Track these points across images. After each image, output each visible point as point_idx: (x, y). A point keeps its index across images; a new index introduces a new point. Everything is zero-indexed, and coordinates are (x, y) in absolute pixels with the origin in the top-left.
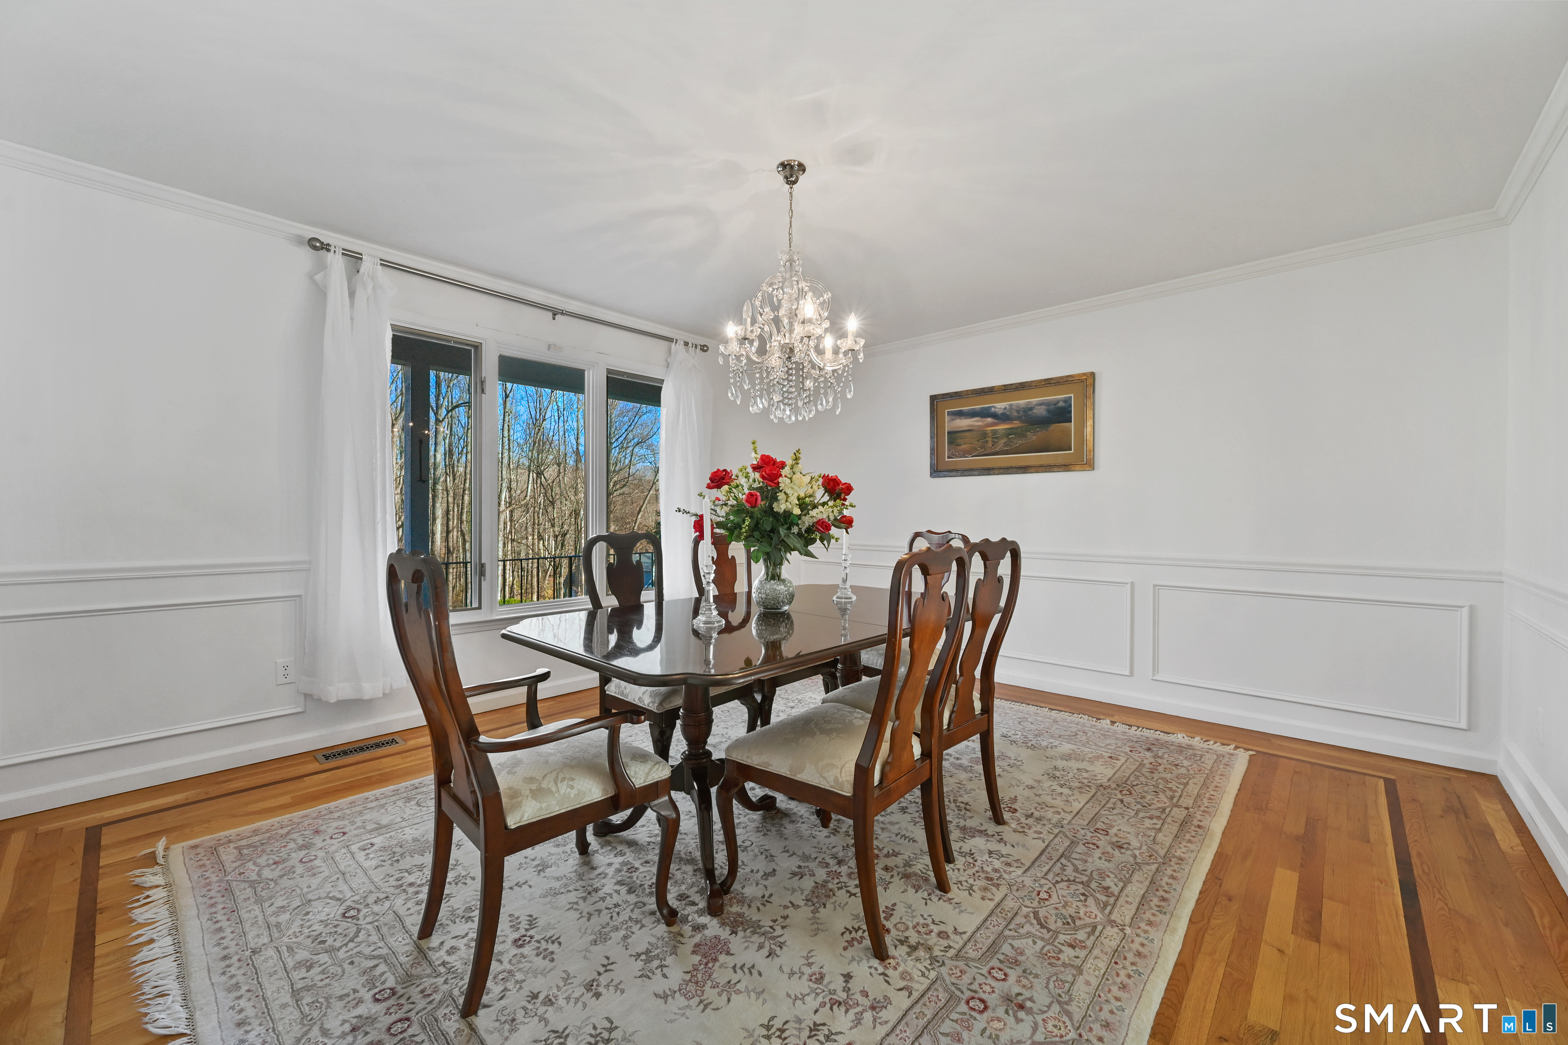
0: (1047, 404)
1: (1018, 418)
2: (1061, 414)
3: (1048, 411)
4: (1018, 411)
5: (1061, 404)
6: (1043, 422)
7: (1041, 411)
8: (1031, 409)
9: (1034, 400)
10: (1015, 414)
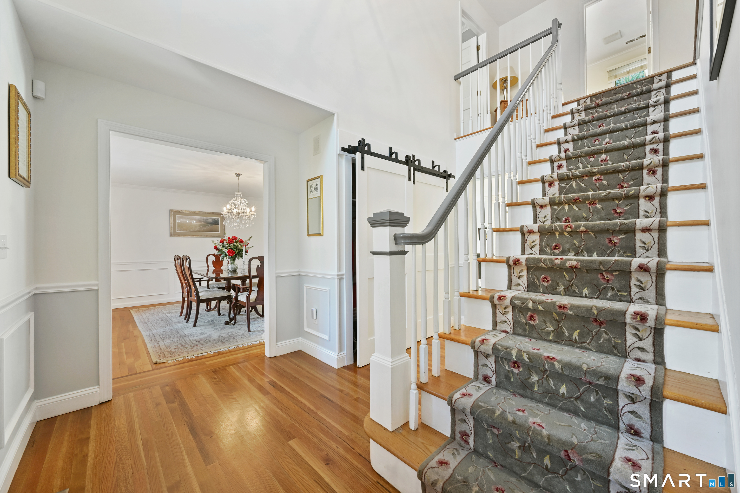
0: (213, 219)
1: (203, 222)
2: (216, 222)
3: (213, 221)
4: (203, 220)
5: (216, 220)
6: (211, 224)
7: (211, 221)
8: (207, 220)
9: (209, 217)
10: (202, 220)
